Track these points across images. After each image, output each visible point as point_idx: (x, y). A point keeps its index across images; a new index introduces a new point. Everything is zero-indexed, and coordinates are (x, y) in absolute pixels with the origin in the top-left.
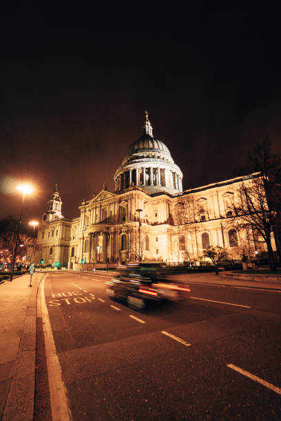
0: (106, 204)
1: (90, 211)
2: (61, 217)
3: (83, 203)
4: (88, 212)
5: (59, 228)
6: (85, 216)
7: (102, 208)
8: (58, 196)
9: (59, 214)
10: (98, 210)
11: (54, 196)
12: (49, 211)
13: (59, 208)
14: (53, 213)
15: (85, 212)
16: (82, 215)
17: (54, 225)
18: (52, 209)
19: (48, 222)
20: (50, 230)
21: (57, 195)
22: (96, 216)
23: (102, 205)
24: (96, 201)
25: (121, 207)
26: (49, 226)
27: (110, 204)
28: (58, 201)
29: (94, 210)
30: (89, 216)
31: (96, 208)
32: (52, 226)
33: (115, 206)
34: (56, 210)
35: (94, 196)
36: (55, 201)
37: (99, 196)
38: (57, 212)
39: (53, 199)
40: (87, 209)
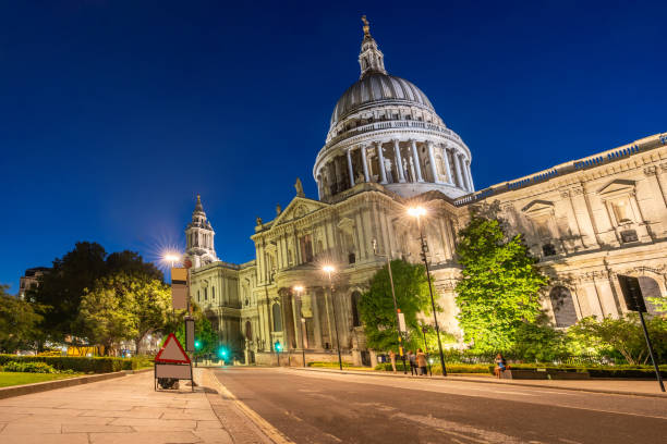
0: (307, 226)
1: (274, 243)
2: (215, 260)
3: (258, 228)
4: (270, 245)
5: (215, 282)
6: (265, 254)
7: (300, 235)
8: (205, 218)
9: (211, 254)
10: (290, 240)
11: (197, 220)
12: (192, 250)
13: (211, 242)
14: (200, 253)
15: (264, 244)
16: (260, 253)
17: (206, 277)
18: (197, 245)
19: (194, 272)
20: (198, 287)
21: (202, 217)
22: (289, 253)
23: (298, 229)
24: (284, 221)
25: (341, 231)
26: (197, 279)
27: (316, 226)
28: (207, 228)
29: (284, 241)
30: (273, 254)
31: (286, 236)
32: (203, 278)
33: (326, 230)
34: (205, 247)
35: (279, 212)
36: (200, 229)
37: (290, 210)
38: (207, 250)
39: (196, 225)
40: (268, 240)
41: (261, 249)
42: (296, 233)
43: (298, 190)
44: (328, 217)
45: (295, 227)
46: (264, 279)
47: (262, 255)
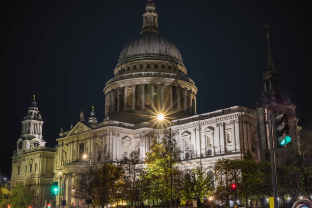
0: (83, 138)
1: (67, 145)
2: (42, 144)
3: (61, 135)
4: (65, 146)
5: (37, 161)
6: (63, 151)
7: (80, 143)
8: (37, 112)
9: (38, 138)
10: (75, 144)
11: (31, 114)
12: (25, 135)
13: (40, 129)
14: (30, 138)
15: (63, 145)
17: (32, 157)
18: (29, 132)
19: (25, 152)
20: (27, 163)
21: (35, 111)
22: (73, 152)
23: (80, 139)
24: (73, 134)
25: (97, 144)
26: (26, 158)
27: (87, 139)
28: (38, 119)
29: (72, 145)
30: (67, 151)
31: (73, 142)
32: (30, 157)
33: (91, 142)
34: (35, 133)
35: (72, 127)
36: (32, 121)
37: (76, 128)
38: (37, 136)
39: (30, 118)
40: (65, 143)
41: (61, 147)
42: (78, 141)
43: (81, 117)
44: (92, 136)
45: (78, 138)
46: (60, 165)
47: (61, 150)
